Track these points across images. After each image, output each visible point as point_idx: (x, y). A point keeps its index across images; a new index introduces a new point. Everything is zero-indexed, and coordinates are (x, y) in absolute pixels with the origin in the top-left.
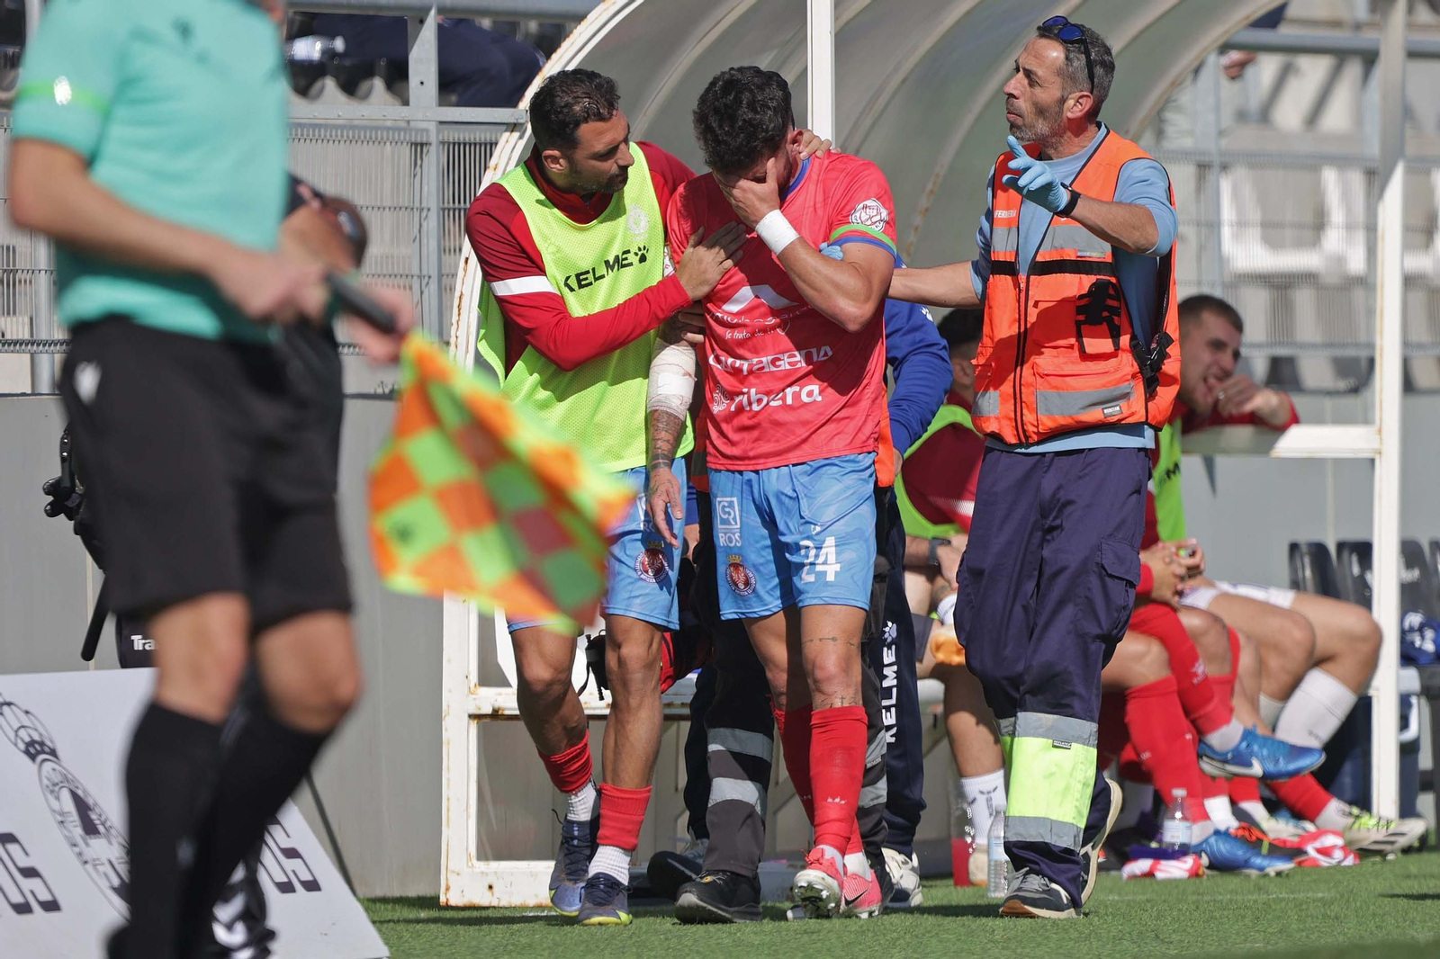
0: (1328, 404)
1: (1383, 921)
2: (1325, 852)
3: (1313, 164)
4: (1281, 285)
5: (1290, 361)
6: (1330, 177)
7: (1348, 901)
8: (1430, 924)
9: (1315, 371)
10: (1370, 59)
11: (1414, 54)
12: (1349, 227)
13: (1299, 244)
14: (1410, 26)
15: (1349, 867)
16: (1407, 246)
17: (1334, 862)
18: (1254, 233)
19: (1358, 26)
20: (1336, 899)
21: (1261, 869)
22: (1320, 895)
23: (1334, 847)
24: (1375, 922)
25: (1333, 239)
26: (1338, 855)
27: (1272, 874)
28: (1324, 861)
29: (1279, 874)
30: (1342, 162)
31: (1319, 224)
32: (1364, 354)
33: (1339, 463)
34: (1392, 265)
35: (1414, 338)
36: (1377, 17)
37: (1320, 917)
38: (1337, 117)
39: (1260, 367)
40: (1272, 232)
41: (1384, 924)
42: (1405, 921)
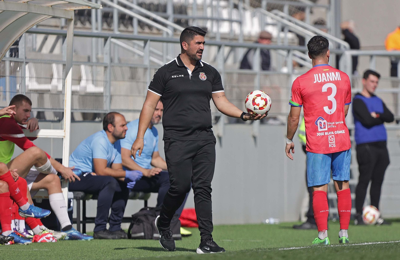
0: (52, 124)
1: (62, 257)
2: (48, 238)
3: (50, 62)
4: (41, 93)
5: (43, 112)
6: (54, 66)
7: (53, 251)
8: (74, 258)
9: (49, 115)
10: (64, 36)
11: (75, 35)
12: (58, 79)
13: (46, 83)
14: (75, 28)
15: (54, 243)
16: (73, 84)
17: (50, 241)
18: (34, 79)
19: (62, 28)
20: (50, 251)
21: (23, 243)
22: (46, 250)
23: (50, 237)
24: (60, 257)
25: (54, 82)
26: (51, 239)
27: (26, 244)
28: (48, 241)
29: (28, 244)
30: (57, 62)
31: (51, 78)
32: (61, 111)
33: (54, 139)
34: (69, 88)
35: (75, 108)
36: (67, 25)
37: (46, 255)
38: (57, 51)
39: (35, 114)
40: (39, 80)
41: (62, 258)
42: (67, 257)
